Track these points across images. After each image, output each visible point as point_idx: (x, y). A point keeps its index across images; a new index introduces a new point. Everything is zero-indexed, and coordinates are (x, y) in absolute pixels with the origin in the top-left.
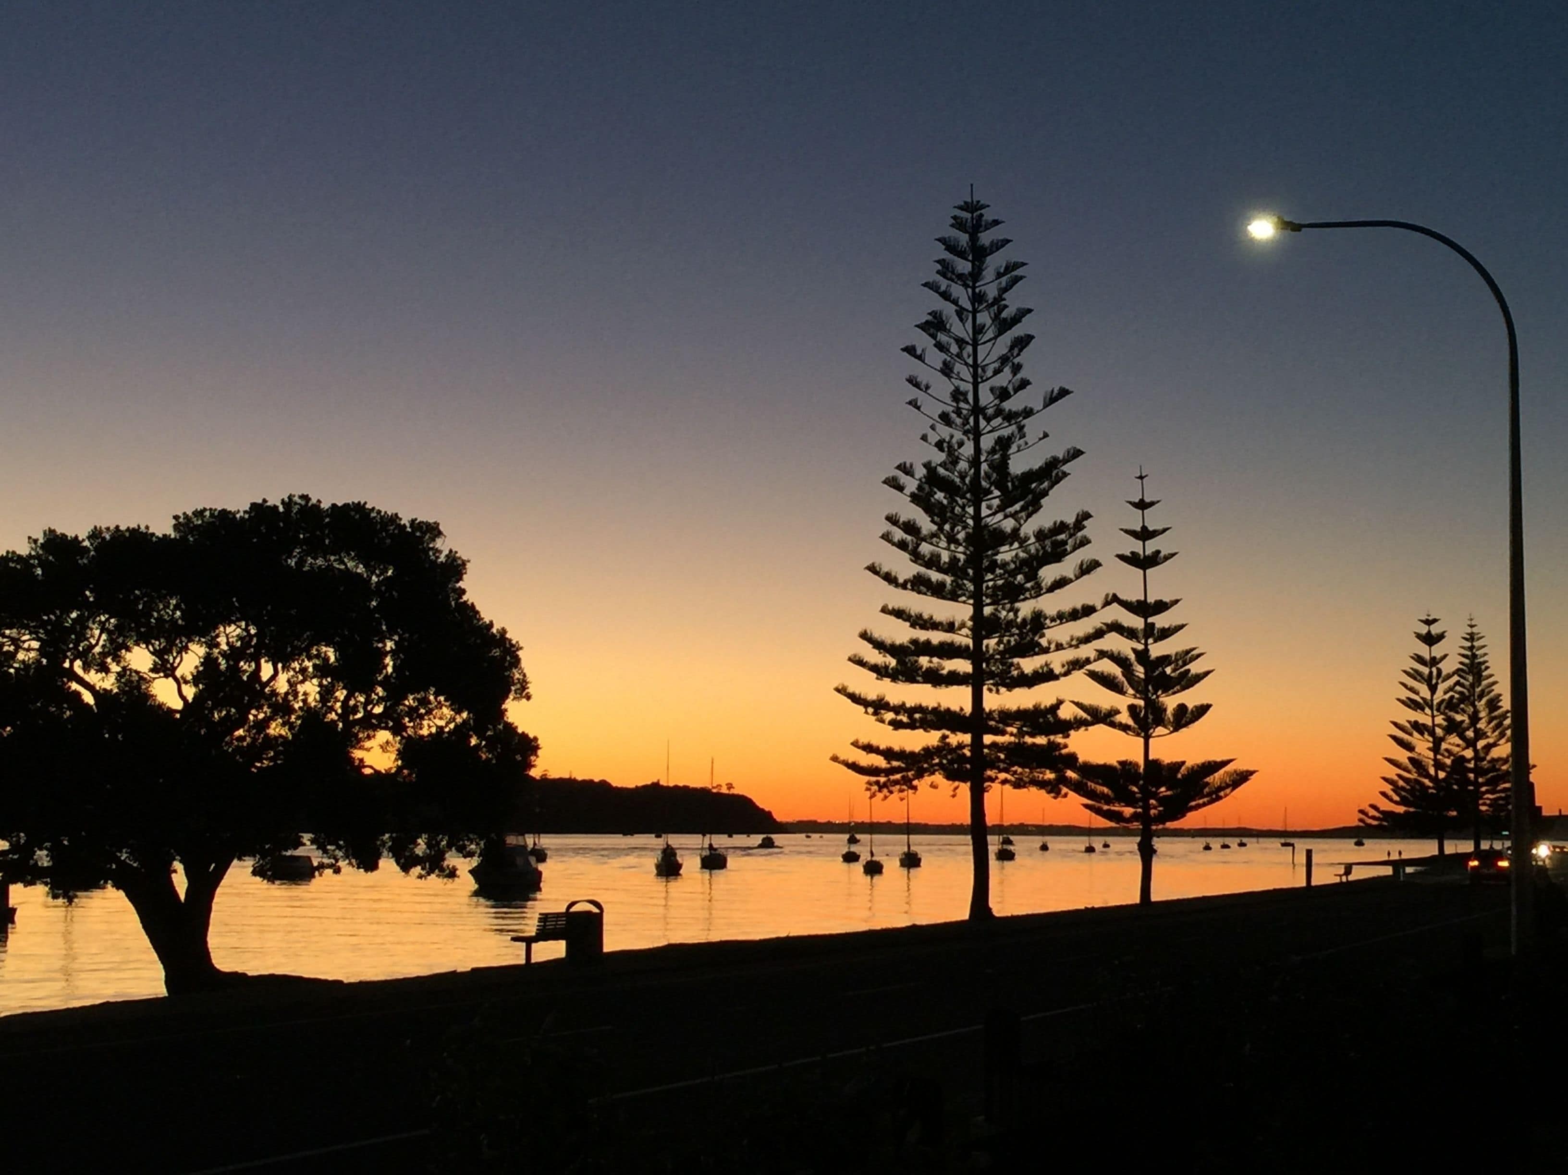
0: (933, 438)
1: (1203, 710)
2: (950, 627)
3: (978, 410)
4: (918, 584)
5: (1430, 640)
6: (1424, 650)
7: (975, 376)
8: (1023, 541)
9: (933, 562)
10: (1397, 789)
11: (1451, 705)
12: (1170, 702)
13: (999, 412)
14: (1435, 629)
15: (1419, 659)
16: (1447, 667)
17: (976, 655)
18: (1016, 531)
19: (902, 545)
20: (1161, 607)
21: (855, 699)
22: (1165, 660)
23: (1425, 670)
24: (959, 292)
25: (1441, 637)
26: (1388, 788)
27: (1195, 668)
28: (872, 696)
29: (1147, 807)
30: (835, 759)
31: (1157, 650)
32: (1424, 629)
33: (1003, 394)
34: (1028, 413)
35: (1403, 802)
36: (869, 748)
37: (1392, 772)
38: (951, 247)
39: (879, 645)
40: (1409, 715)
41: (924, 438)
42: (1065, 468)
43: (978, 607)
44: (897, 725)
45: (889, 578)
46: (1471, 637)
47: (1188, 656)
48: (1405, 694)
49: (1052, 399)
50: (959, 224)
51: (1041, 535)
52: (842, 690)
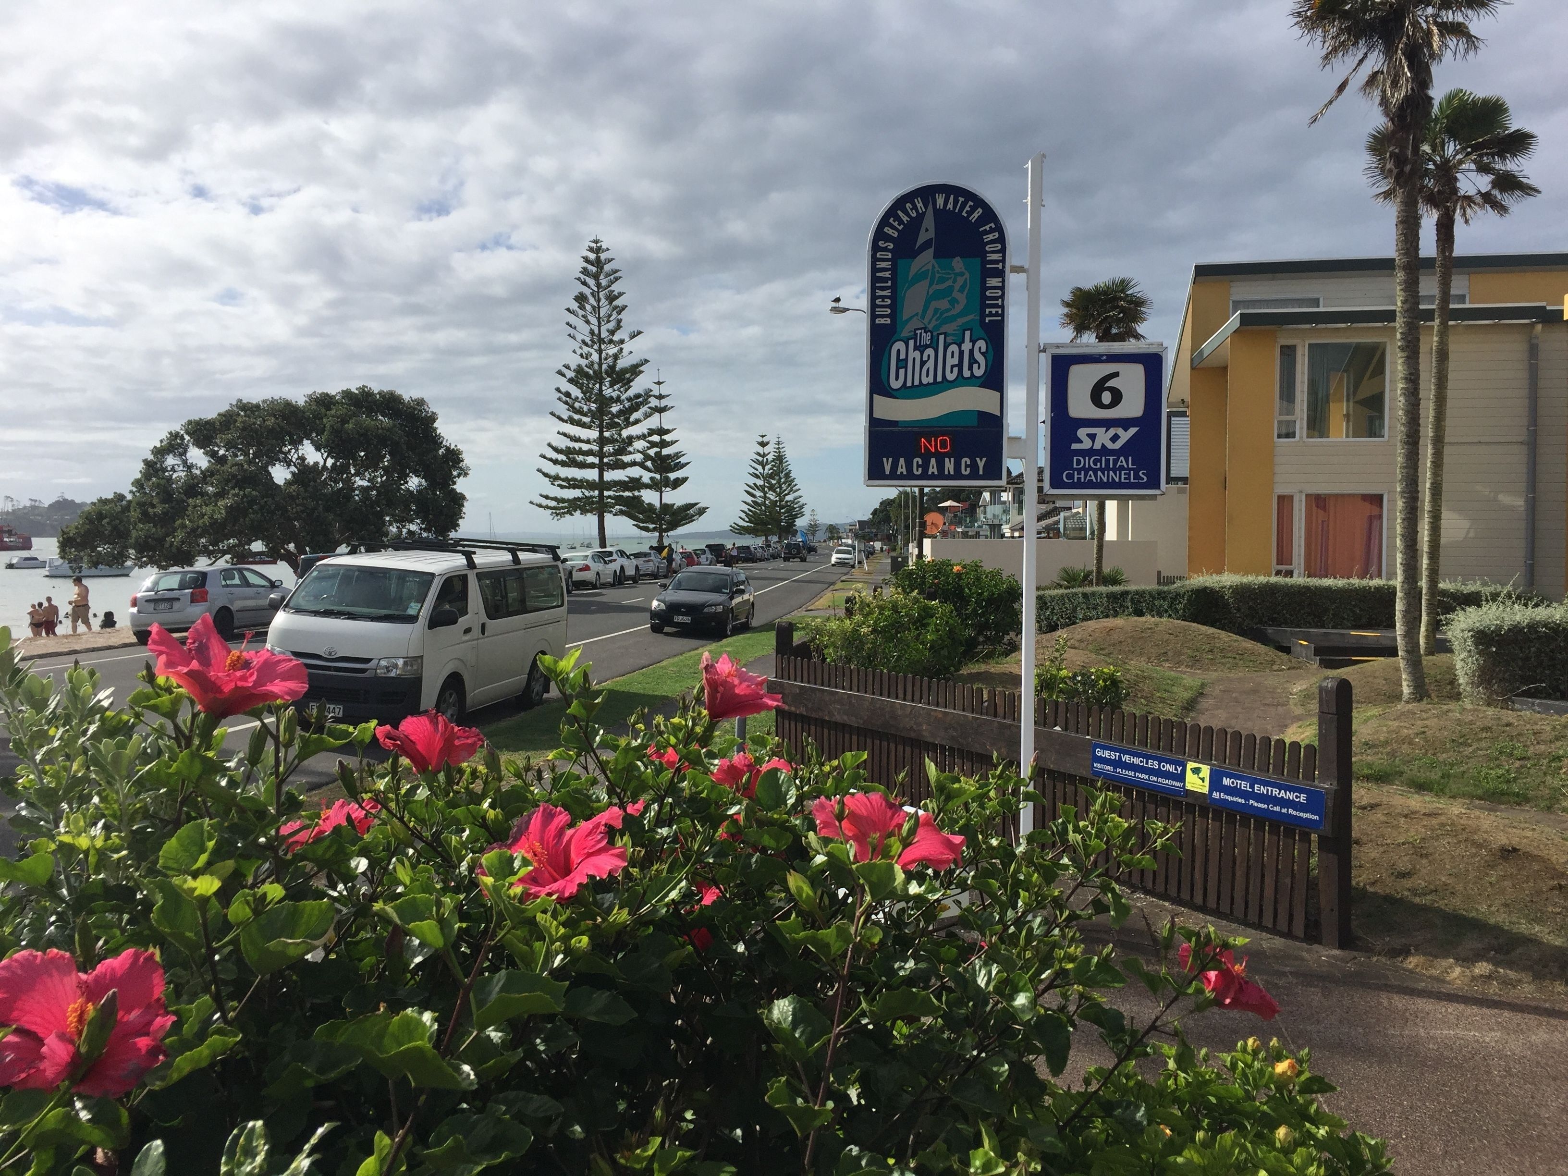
0: (579, 351)
1: (685, 480)
2: (588, 442)
3: (601, 341)
4: (572, 421)
5: (763, 444)
6: (760, 450)
7: (599, 323)
8: (621, 402)
9: (580, 412)
10: (747, 515)
11: (771, 476)
12: (672, 476)
13: (611, 341)
14: (765, 439)
15: (758, 454)
16: (770, 457)
17: (601, 455)
18: (619, 397)
19: (566, 403)
20: (668, 432)
21: (546, 475)
22: (669, 456)
23: (760, 459)
24: (591, 282)
25: (768, 443)
26: (743, 515)
27: (683, 460)
28: (553, 473)
29: (661, 525)
30: (531, 503)
31: (665, 451)
32: (760, 440)
33: (612, 332)
34: (622, 342)
35: (750, 522)
36: (547, 497)
37: (746, 508)
38: (586, 260)
39: (556, 450)
40: (752, 481)
41: (574, 352)
42: (641, 368)
43: (601, 432)
44: (562, 487)
45: (560, 419)
46: (778, 443)
47: (678, 455)
48: (753, 471)
49: (633, 336)
50: (591, 250)
51: (629, 399)
52: (539, 470)
